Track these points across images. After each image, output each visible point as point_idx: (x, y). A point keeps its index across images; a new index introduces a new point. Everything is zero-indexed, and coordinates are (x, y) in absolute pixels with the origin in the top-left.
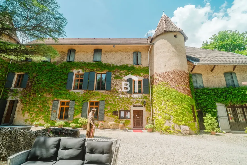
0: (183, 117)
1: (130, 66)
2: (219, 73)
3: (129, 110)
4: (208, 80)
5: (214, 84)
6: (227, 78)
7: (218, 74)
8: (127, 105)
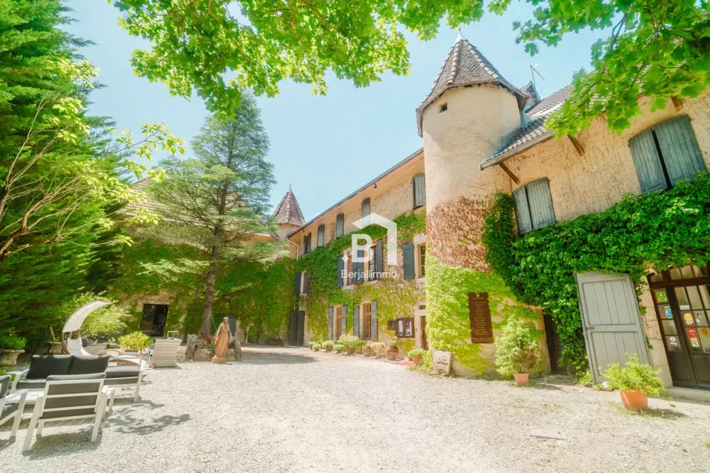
0: (443, 329)
1: (408, 215)
2: (610, 148)
3: (411, 317)
4: (570, 192)
5: (590, 200)
6: (641, 156)
7: (606, 153)
8: (408, 305)
